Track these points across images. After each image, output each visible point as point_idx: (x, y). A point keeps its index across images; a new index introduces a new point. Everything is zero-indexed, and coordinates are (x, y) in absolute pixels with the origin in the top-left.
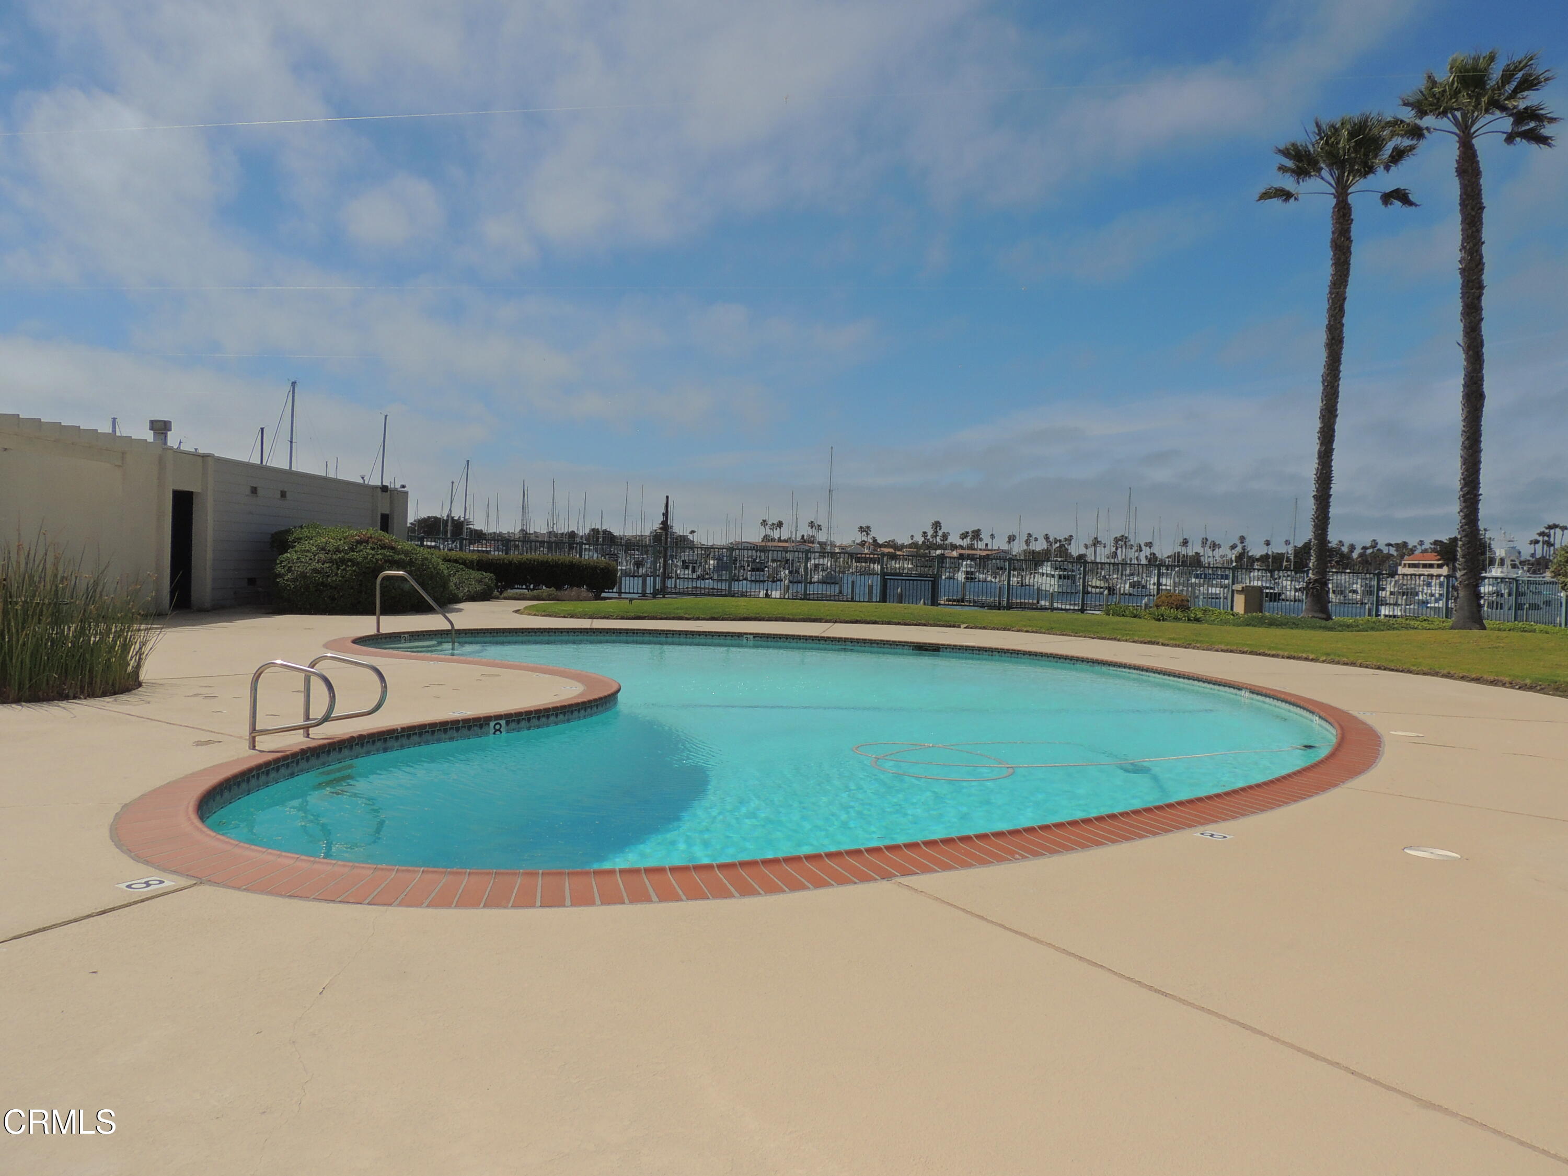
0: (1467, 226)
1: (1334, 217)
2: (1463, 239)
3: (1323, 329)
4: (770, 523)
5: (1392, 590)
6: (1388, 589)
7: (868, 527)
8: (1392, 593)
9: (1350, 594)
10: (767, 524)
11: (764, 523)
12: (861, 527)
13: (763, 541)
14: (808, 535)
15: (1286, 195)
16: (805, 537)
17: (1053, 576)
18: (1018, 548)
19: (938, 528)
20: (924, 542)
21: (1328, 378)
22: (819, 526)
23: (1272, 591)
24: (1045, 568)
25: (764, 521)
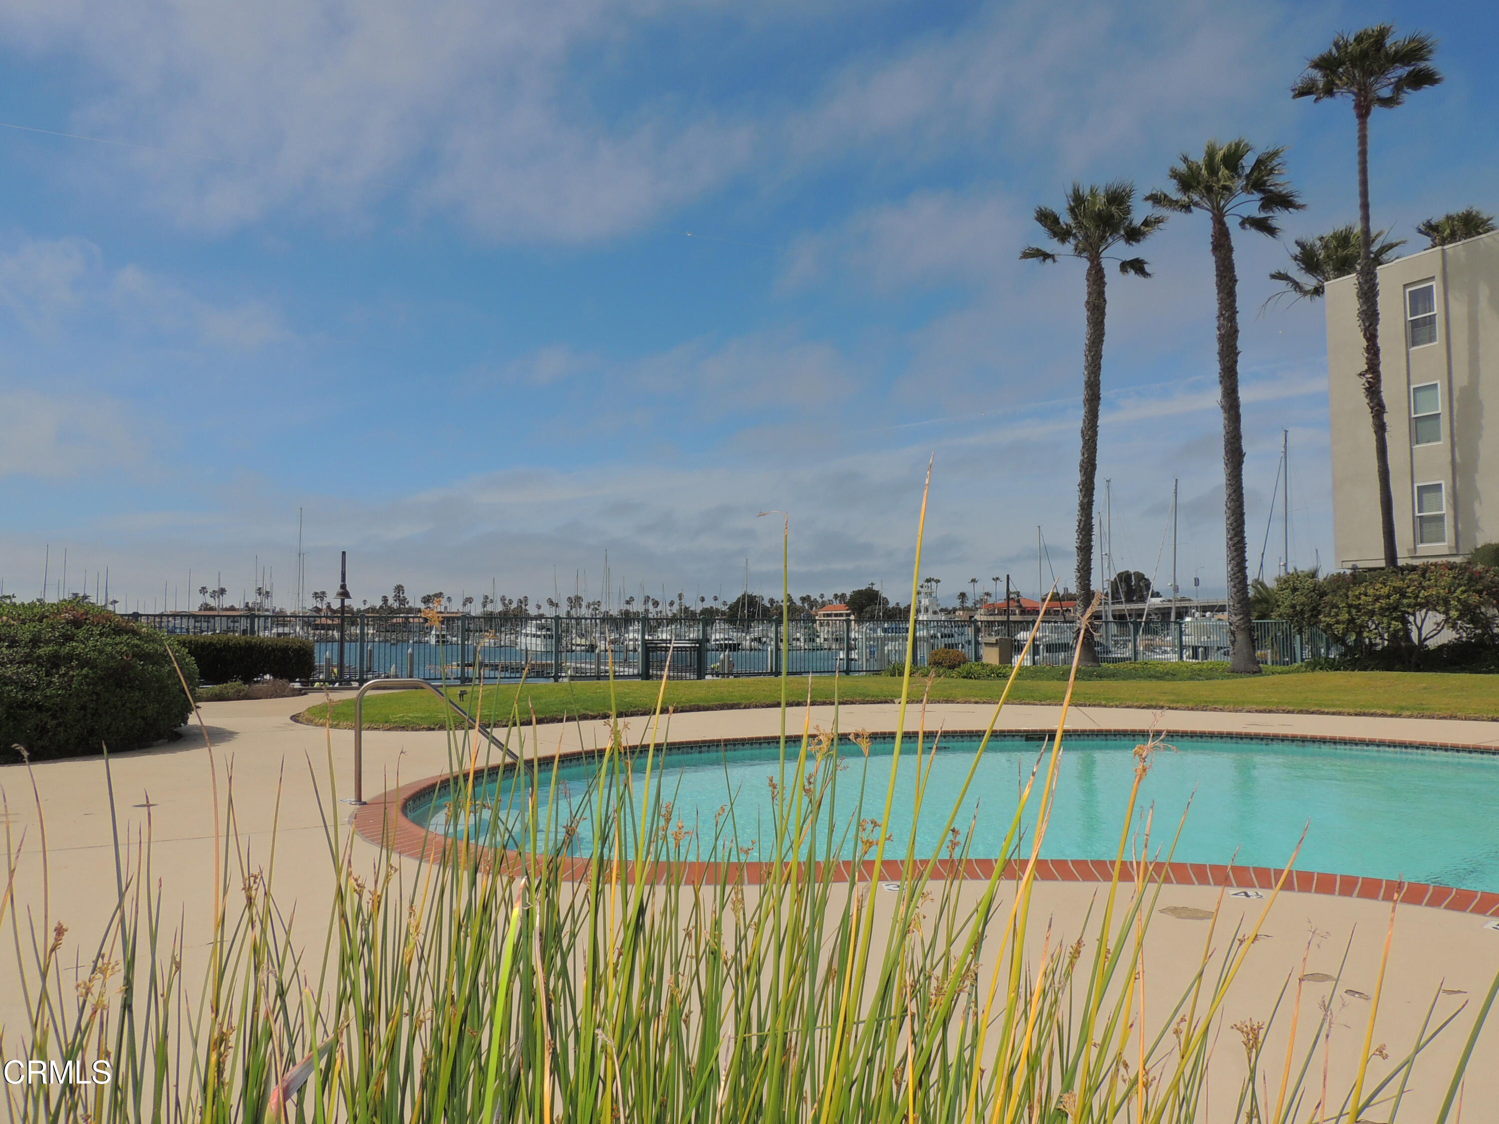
0: (1226, 296)
1: (1091, 279)
2: (1221, 309)
3: (1082, 386)
4: (210, 590)
5: (826, 637)
6: (822, 636)
7: (323, 593)
8: (825, 640)
9: (794, 642)
10: (207, 592)
11: (203, 590)
12: (316, 593)
13: (200, 610)
14: (254, 603)
15: (1046, 256)
16: (250, 605)
17: (539, 636)
18: (476, 609)
19: (401, 592)
20: (381, 607)
21: (1089, 433)
22: (267, 593)
23: (730, 642)
24: (529, 629)
25: (204, 588)
